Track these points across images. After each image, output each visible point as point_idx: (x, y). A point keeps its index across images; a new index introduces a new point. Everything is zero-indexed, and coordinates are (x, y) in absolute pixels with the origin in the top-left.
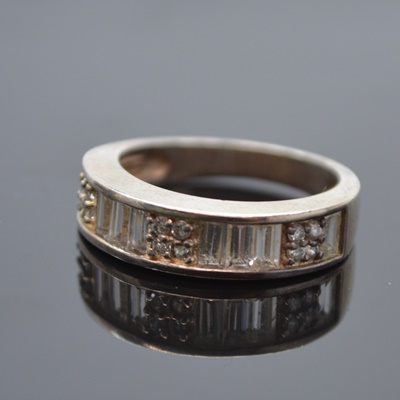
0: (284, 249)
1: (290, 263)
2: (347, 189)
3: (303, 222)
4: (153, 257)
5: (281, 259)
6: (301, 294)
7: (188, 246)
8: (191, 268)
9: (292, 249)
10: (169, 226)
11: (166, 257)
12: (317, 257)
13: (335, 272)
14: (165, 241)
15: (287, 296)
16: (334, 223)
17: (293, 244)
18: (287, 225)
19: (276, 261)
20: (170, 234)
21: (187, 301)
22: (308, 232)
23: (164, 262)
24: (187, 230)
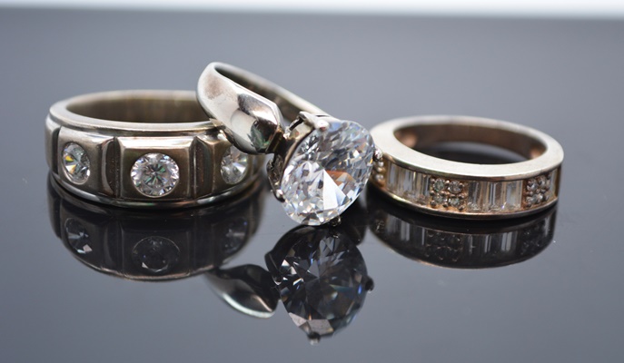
0: (524, 196)
1: (528, 206)
2: (553, 155)
3: (536, 177)
4: (433, 206)
5: (522, 203)
6: (533, 227)
7: (460, 198)
8: (462, 213)
9: (529, 196)
10: (448, 185)
11: (445, 206)
12: (544, 200)
13: (551, 211)
14: (443, 195)
15: (525, 230)
16: (553, 175)
17: (531, 193)
18: (526, 181)
19: (519, 205)
20: (446, 190)
21: (459, 237)
22: (540, 184)
23: (442, 209)
24: (461, 187)
